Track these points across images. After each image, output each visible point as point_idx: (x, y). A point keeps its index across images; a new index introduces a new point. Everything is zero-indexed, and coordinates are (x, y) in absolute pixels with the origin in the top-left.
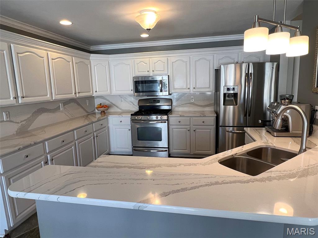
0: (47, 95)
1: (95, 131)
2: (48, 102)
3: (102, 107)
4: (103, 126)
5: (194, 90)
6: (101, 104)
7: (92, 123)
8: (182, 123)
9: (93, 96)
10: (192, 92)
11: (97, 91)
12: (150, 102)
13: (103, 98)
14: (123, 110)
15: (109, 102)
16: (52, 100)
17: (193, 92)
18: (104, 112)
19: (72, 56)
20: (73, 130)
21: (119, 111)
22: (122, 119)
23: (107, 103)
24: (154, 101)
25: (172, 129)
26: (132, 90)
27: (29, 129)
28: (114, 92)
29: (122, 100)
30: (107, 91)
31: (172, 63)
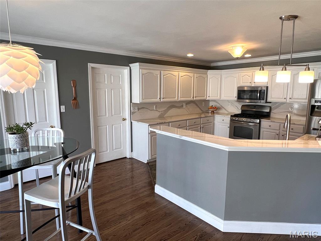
0: (175, 98)
1: (202, 124)
2: (176, 102)
3: (212, 108)
4: (209, 121)
5: (290, 100)
6: (212, 106)
7: (201, 118)
8: (272, 127)
9: (207, 99)
10: (288, 101)
11: (210, 96)
12: (251, 107)
13: (215, 102)
14: (229, 112)
15: (219, 105)
16: (178, 101)
17: (290, 102)
18: (213, 112)
19: (194, 73)
20: (186, 120)
21: (226, 112)
22: (224, 118)
23: (218, 105)
24: (254, 107)
25: (263, 131)
26: (236, 97)
27: (164, 116)
28: (223, 98)
29: (229, 104)
30: (218, 96)
31: (272, 77)
